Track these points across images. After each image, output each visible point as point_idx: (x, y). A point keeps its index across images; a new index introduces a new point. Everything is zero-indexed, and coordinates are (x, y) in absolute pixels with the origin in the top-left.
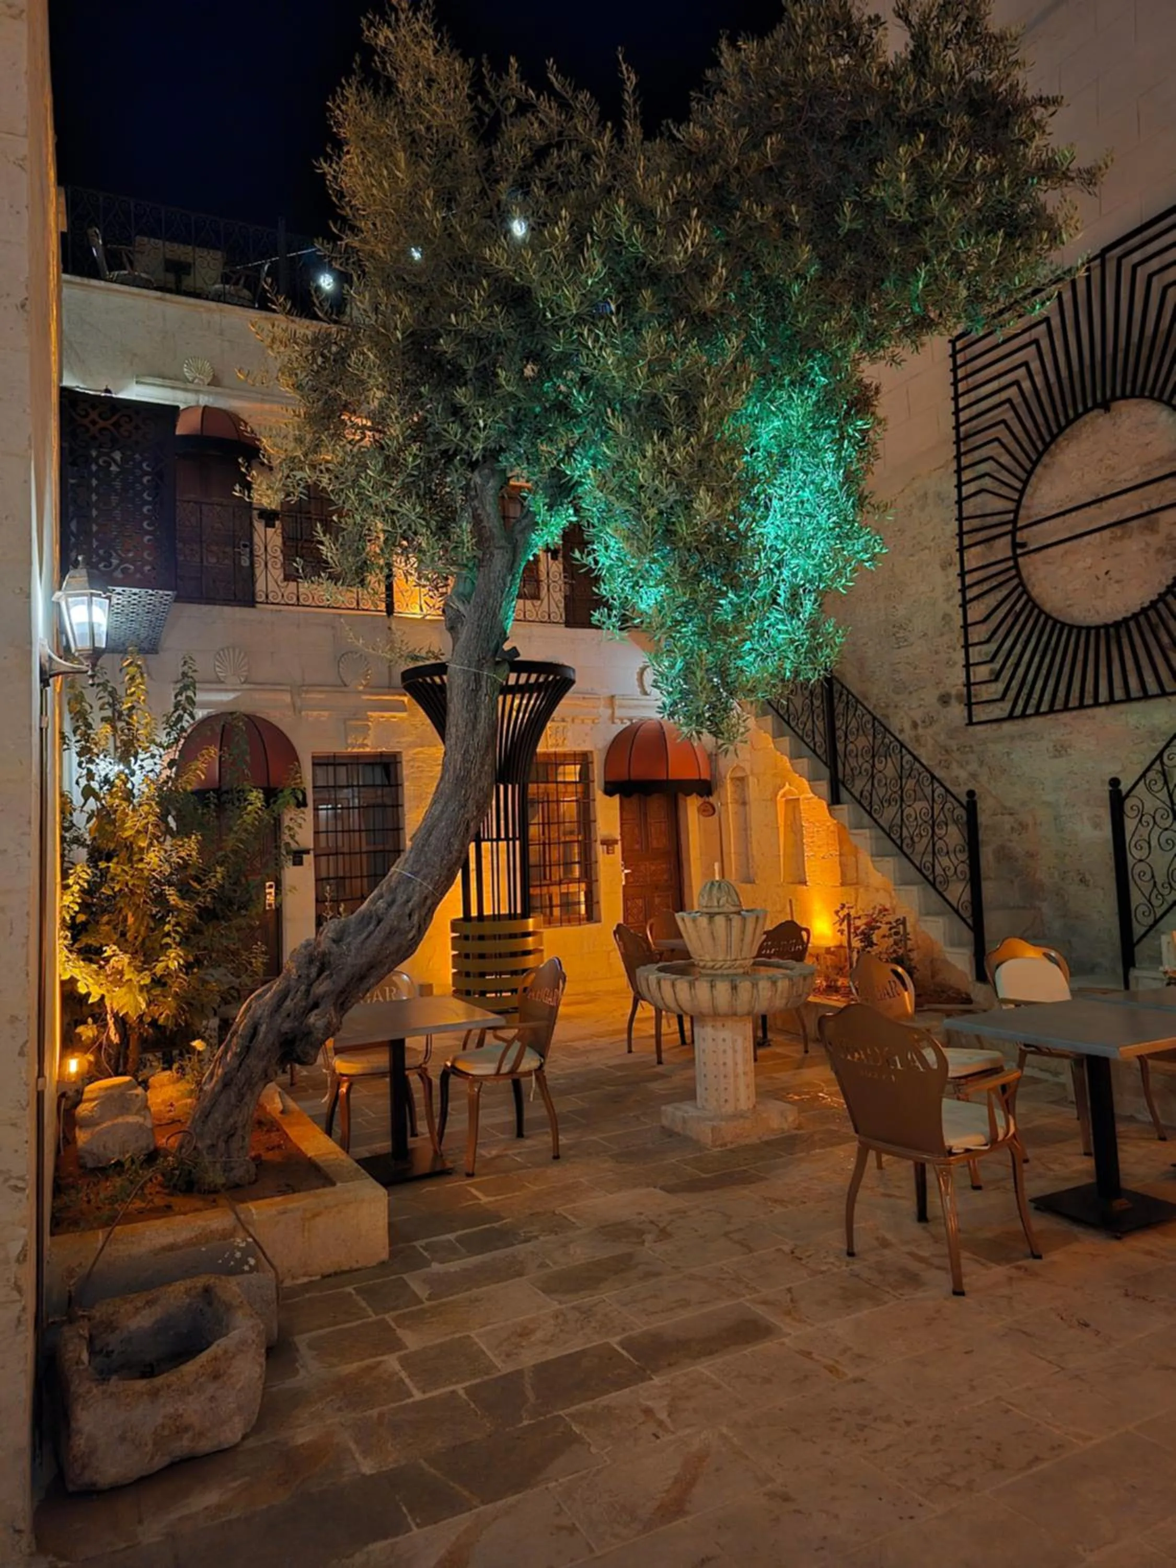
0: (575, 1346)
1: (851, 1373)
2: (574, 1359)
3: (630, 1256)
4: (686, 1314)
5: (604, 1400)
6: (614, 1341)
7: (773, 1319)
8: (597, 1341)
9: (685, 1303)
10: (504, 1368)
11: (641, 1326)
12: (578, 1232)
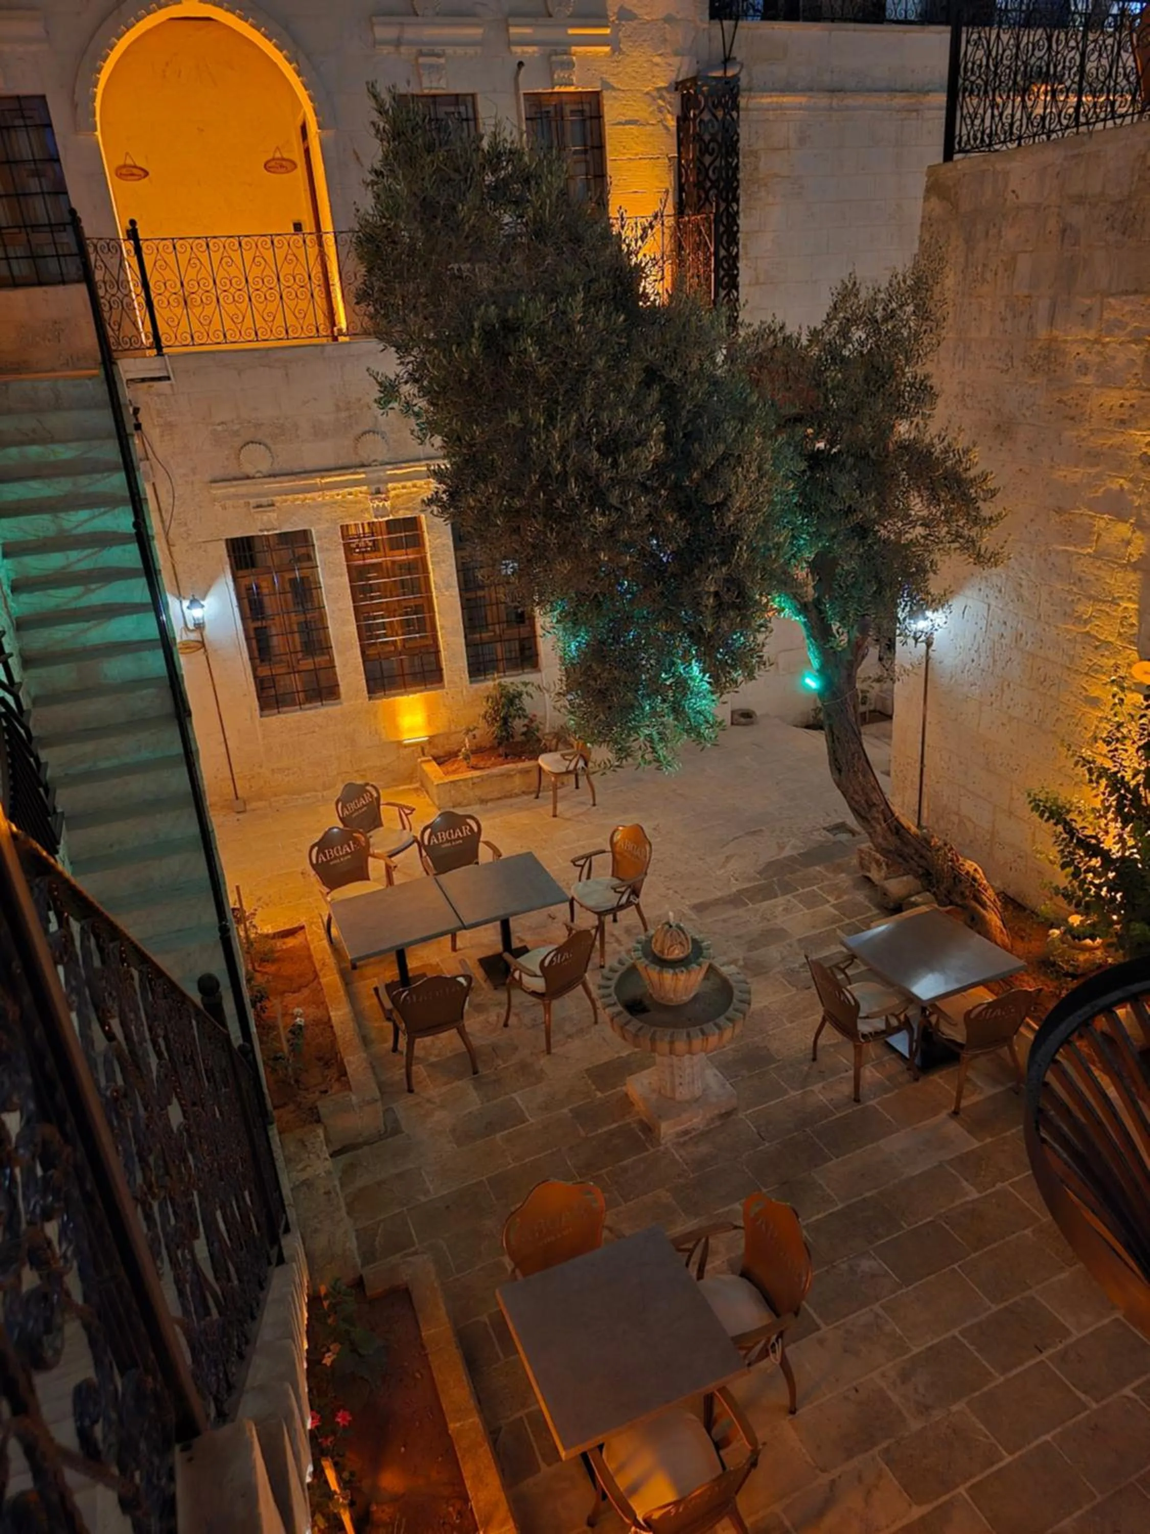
0: (766, 904)
1: (671, 892)
2: (765, 899)
3: (749, 950)
4: (724, 916)
5: (752, 884)
6: (751, 906)
7: (690, 912)
8: (757, 906)
9: (724, 921)
10: (789, 897)
11: (741, 911)
12: (778, 969)
